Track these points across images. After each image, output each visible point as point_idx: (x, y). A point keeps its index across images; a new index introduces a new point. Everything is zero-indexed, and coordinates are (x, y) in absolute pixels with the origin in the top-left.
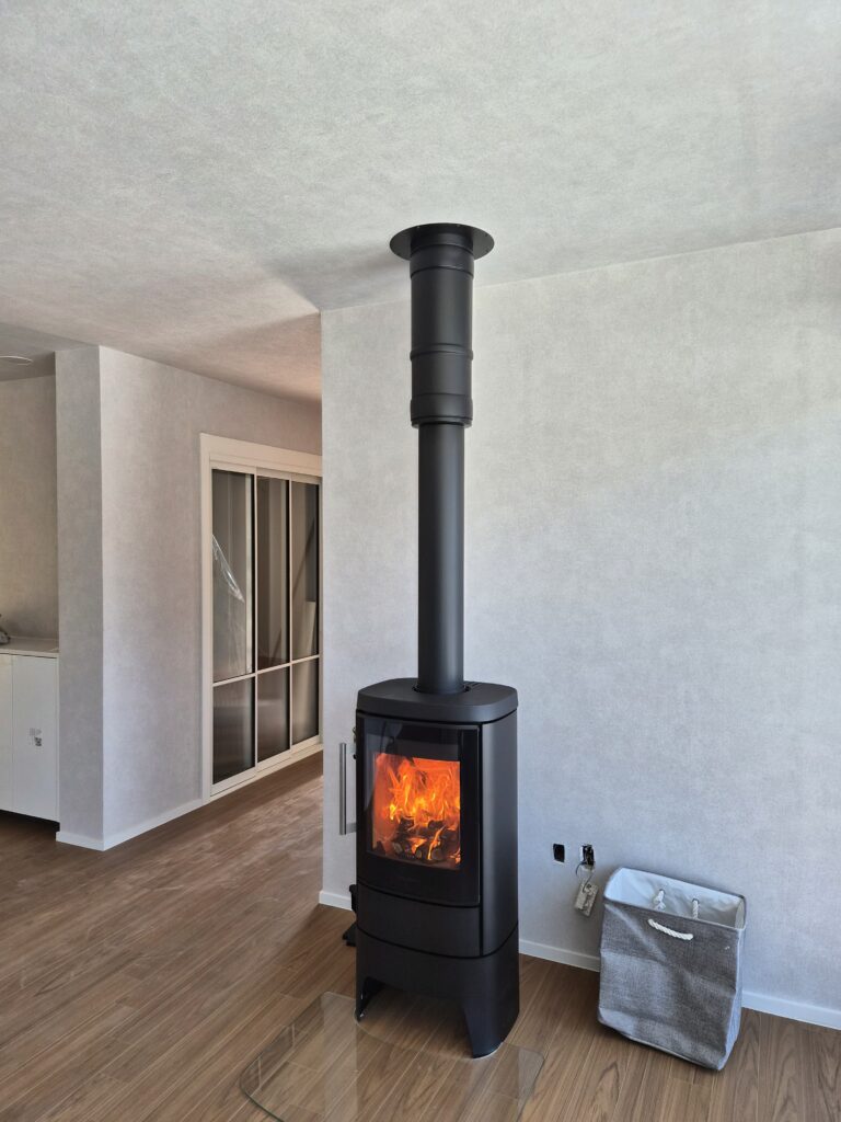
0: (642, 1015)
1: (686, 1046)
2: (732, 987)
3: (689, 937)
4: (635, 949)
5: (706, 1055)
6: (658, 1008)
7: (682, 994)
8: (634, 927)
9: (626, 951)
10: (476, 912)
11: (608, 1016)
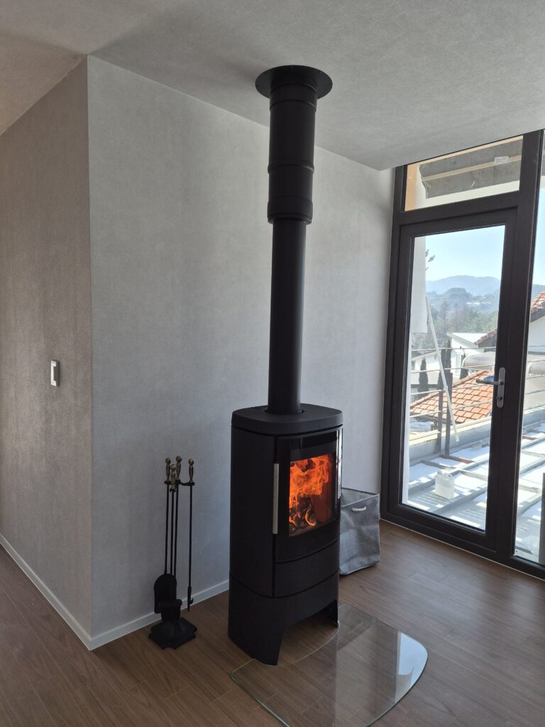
0: (350, 559)
1: (365, 561)
4: (348, 527)
5: (374, 558)
6: (354, 551)
7: (361, 538)
11: (342, 569)
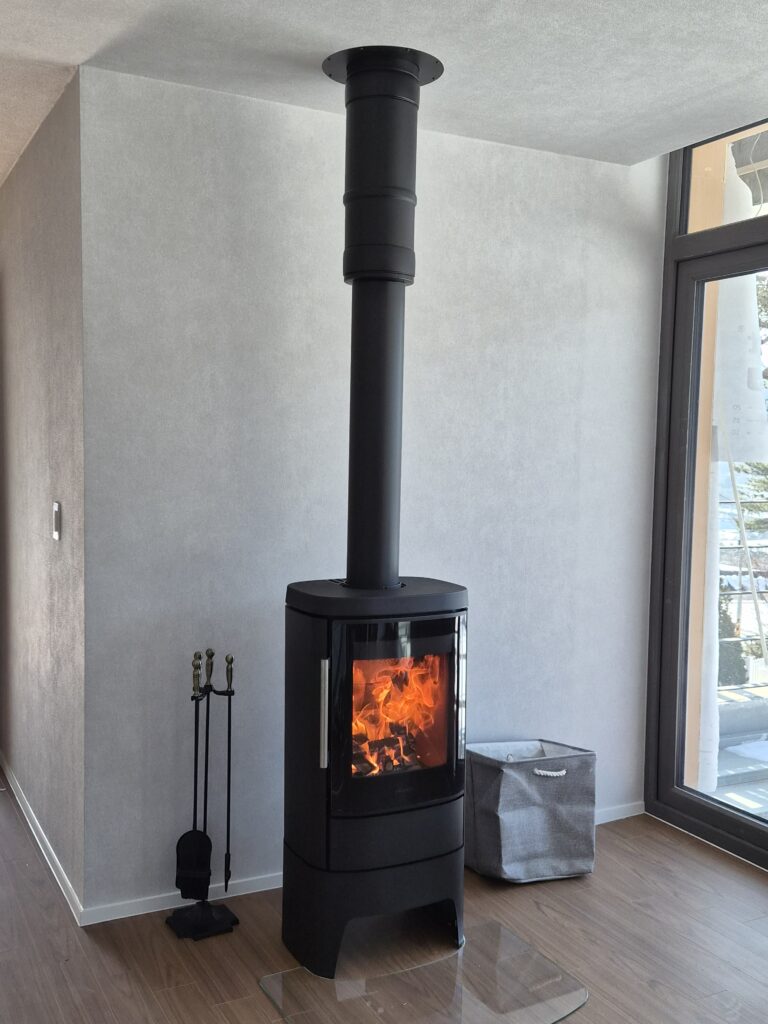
0: (529, 857)
1: (564, 867)
3: (563, 772)
4: (525, 801)
5: (580, 865)
6: (539, 846)
7: (557, 824)
8: (522, 780)
9: (515, 807)
11: (509, 870)
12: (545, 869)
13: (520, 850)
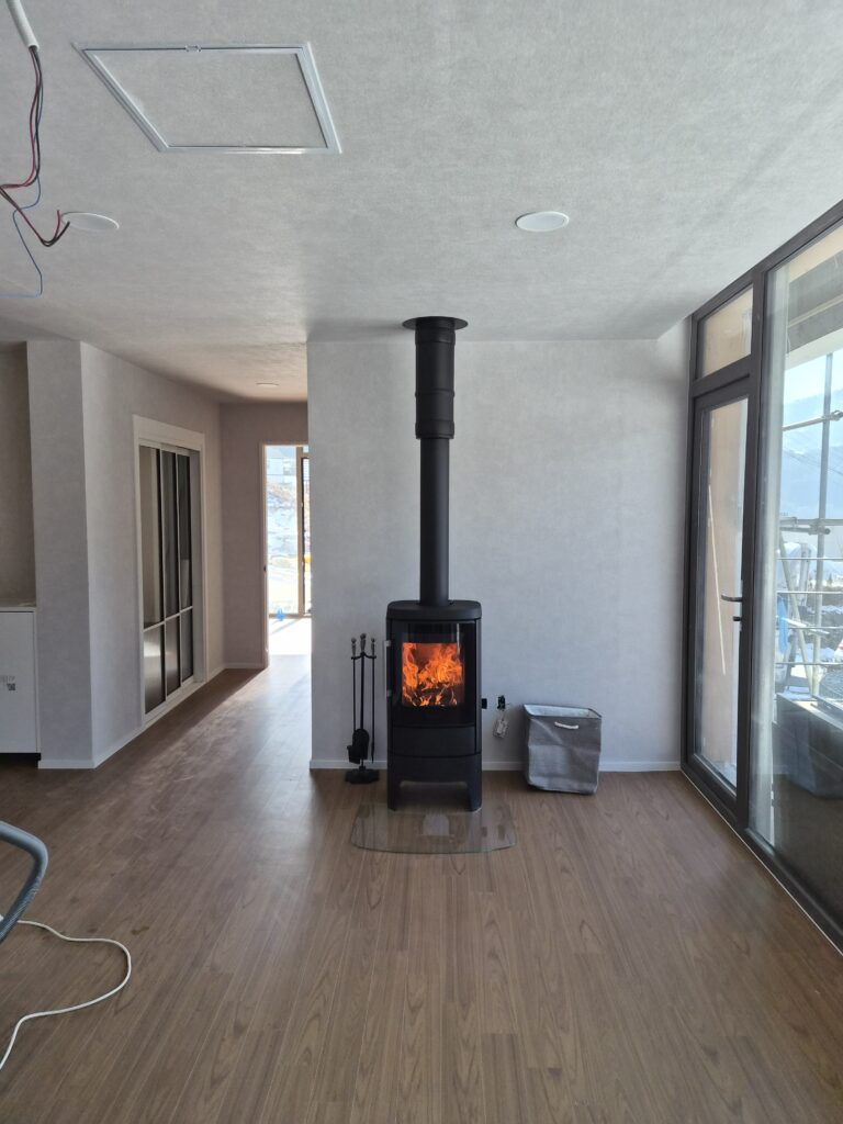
0: (551, 775)
1: (576, 786)
2: (599, 749)
3: (577, 727)
4: (549, 741)
5: (586, 787)
6: (559, 770)
7: (572, 759)
8: (546, 728)
9: (542, 744)
10: (473, 728)
11: (534, 780)
12: (562, 784)
13: (544, 769)
